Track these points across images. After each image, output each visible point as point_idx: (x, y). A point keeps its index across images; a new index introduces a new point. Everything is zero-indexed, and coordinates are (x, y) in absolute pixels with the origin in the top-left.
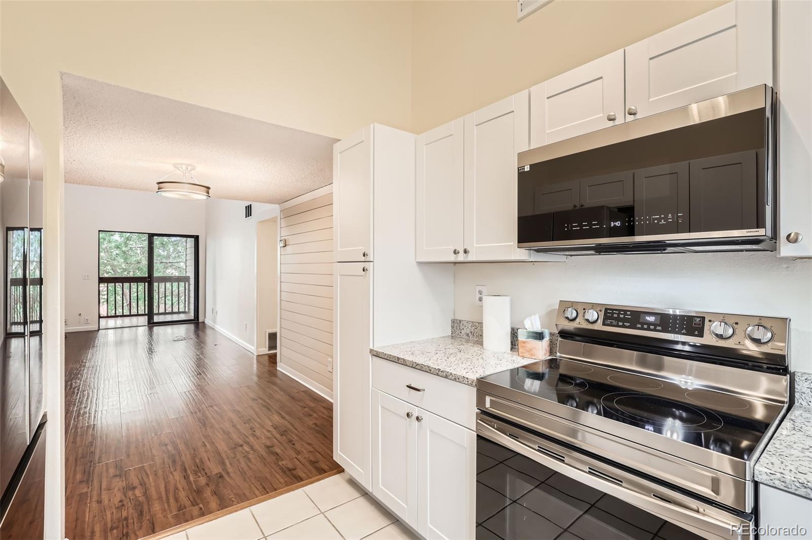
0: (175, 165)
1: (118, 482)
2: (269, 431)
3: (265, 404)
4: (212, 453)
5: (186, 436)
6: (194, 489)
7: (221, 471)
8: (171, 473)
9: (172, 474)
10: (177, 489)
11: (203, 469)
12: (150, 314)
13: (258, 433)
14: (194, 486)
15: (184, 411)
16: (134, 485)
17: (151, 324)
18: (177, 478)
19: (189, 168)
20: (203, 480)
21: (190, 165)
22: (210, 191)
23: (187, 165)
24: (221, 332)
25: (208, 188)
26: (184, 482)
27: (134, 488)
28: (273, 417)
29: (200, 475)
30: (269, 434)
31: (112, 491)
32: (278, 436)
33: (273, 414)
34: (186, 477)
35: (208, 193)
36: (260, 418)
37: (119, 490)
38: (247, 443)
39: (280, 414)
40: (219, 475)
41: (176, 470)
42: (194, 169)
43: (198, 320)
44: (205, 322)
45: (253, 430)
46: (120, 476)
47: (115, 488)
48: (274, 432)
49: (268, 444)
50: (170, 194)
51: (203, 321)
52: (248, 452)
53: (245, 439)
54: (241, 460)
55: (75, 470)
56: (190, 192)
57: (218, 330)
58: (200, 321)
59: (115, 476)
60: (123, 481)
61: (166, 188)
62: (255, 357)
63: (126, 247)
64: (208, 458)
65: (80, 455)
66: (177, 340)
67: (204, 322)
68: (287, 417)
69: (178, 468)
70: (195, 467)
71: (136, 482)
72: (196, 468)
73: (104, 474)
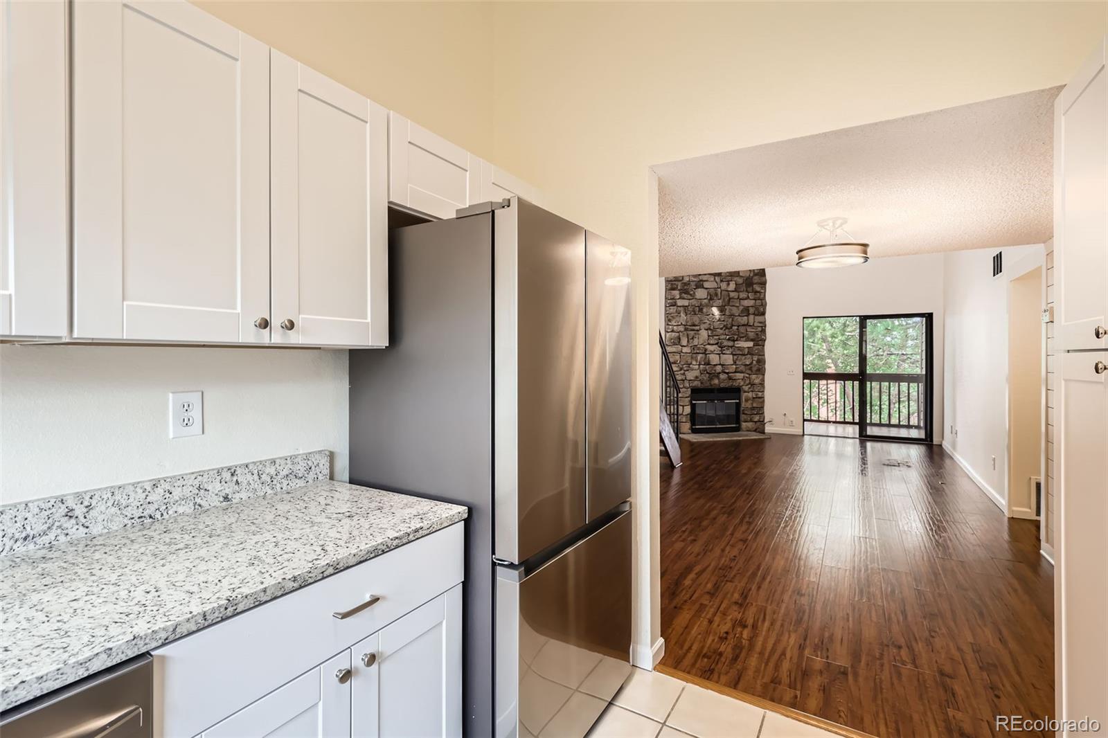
0: (821, 224)
1: (735, 611)
2: (959, 649)
3: (978, 602)
4: (851, 635)
5: (830, 595)
6: (802, 668)
7: (848, 665)
8: (789, 632)
9: (789, 635)
10: (785, 655)
11: (828, 650)
12: (862, 424)
13: (938, 642)
14: (804, 664)
15: (845, 562)
16: (747, 623)
17: (864, 438)
18: (792, 641)
19: (838, 223)
20: (818, 662)
21: (838, 218)
22: (869, 250)
23: (835, 220)
24: (962, 466)
25: (865, 245)
26: (796, 652)
27: (745, 626)
28: (984, 632)
29: (819, 653)
30: (957, 655)
31: (725, 617)
32: (973, 667)
33: (985, 625)
34: (801, 648)
35: (865, 252)
36: (955, 621)
37: (731, 619)
38: (910, 648)
39: (1000, 633)
40: (842, 670)
41: (796, 631)
42: (845, 221)
43: (932, 440)
44: (943, 446)
45: (933, 634)
46: (741, 605)
47: (729, 615)
48: (969, 656)
49: (948, 669)
50: (814, 263)
51: (939, 443)
52: (904, 663)
53: (910, 642)
54: (886, 667)
55: (709, 579)
56: (837, 257)
57: (958, 462)
58: (934, 443)
59: (736, 603)
60: (739, 613)
61: (806, 257)
62: (1006, 520)
63: (843, 335)
64: (842, 639)
65: (720, 566)
66: (888, 465)
67: (941, 445)
68: (1012, 645)
69: (801, 630)
70: (820, 640)
71: (750, 622)
72: (820, 643)
73: (729, 596)
